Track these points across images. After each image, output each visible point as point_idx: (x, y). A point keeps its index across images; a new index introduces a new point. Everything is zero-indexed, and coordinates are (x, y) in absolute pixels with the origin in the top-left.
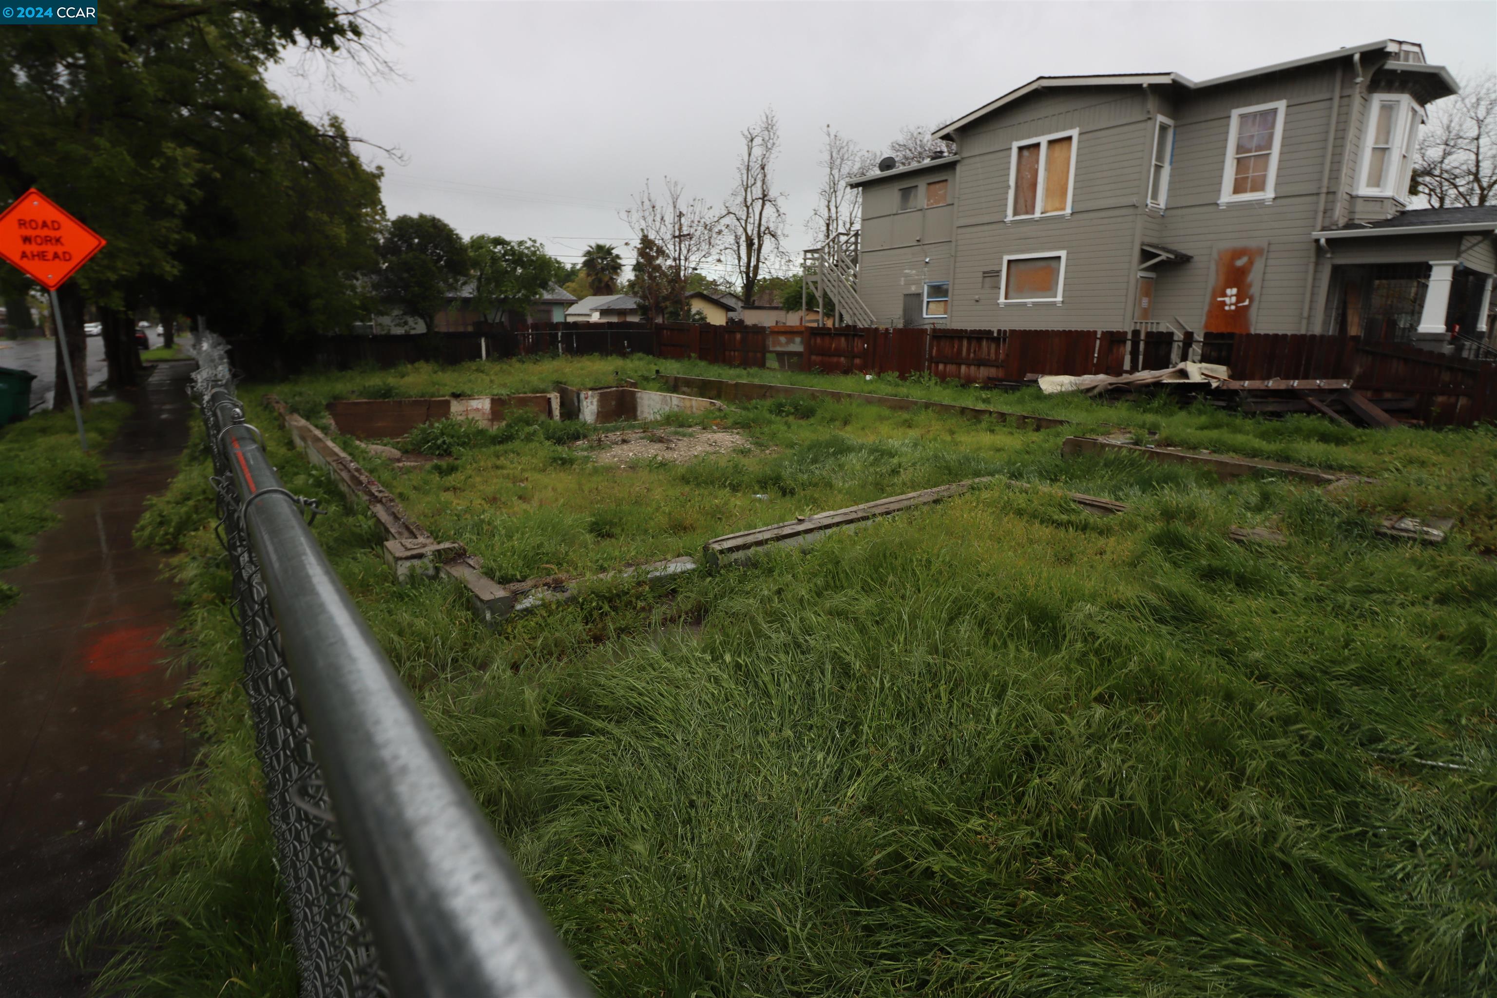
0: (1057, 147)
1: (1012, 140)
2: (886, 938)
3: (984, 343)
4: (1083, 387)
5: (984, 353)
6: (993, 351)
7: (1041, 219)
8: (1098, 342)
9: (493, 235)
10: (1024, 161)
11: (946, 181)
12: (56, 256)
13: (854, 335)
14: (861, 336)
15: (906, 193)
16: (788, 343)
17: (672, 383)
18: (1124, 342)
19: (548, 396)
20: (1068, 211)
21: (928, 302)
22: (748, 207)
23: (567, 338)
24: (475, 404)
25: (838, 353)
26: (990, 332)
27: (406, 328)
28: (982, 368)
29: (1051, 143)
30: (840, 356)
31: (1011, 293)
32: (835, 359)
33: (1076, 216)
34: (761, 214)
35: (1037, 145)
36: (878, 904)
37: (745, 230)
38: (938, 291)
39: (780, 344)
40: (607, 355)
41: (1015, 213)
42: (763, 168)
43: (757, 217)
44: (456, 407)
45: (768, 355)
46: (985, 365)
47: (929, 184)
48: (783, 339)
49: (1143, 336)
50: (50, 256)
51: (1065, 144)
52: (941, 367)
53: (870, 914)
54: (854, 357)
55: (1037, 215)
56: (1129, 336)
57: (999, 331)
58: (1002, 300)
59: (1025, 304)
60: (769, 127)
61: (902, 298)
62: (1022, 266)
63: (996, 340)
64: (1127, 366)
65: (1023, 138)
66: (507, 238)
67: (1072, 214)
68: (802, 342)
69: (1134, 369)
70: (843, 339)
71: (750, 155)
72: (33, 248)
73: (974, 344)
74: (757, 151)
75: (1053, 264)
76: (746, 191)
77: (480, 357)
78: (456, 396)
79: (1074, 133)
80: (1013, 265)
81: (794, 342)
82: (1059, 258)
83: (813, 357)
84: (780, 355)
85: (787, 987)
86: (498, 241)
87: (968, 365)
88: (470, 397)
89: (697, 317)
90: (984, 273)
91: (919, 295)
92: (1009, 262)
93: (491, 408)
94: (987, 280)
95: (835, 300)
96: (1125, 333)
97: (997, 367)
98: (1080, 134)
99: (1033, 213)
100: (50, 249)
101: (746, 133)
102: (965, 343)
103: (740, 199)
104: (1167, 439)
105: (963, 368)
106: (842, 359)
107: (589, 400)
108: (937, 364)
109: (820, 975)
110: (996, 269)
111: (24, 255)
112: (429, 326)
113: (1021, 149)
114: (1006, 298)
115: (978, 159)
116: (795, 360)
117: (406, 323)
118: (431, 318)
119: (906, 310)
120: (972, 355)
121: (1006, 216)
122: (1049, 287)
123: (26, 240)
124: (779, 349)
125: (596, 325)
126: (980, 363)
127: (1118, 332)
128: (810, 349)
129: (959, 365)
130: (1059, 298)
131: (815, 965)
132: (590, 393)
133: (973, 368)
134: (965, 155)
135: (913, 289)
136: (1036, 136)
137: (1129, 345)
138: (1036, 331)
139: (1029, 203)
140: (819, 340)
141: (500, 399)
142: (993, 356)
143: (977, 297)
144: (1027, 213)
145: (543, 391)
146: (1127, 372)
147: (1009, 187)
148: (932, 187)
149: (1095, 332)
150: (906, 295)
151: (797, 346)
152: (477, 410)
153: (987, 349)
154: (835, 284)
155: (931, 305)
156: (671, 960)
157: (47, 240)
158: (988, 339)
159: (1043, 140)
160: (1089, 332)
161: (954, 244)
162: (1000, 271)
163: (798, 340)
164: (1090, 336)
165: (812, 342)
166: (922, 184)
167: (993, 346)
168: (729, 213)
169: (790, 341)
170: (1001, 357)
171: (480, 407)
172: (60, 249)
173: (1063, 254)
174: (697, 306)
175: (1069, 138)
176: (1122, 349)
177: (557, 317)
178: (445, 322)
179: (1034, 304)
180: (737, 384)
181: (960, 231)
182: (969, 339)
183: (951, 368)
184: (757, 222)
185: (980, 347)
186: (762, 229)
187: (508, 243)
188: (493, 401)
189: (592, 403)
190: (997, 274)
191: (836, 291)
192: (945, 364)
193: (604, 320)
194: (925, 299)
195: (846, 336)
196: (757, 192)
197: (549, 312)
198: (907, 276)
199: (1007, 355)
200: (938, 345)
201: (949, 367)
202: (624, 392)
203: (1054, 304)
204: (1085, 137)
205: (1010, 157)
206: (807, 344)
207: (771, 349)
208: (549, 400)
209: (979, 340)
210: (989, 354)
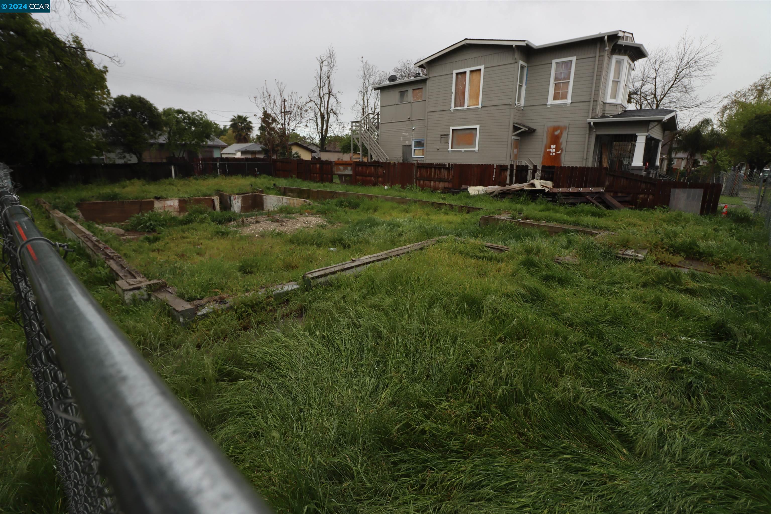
0: (474, 74)
1: (453, 70)
2: (403, 467)
3: (442, 170)
4: (488, 192)
5: (442, 176)
6: (446, 174)
7: (468, 110)
8: (495, 170)
9: (177, 108)
10: (459, 80)
11: (422, 88)
13: (378, 166)
14: (382, 166)
15: (402, 94)
16: (344, 170)
17: (282, 190)
18: (506, 170)
19: (213, 198)
20: (480, 106)
21: (415, 150)
22: (321, 98)
23: (222, 167)
24: (169, 203)
25: (370, 175)
26: (445, 165)
27: (125, 160)
28: (441, 183)
29: (471, 72)
30: (371, 177)
31: (454, 146)
32: (369, 178)
33: (484, 109)
34: (328, 102)
35: (465, 73)
36: (399, 450)
37: (320, 110)
38: (419, 144)
39: (340, 170)
40: (246, 176)
41: (455, 106)
42: (329, 78)
43: (326, 103)
44: (157, 205)
45: (334, 176)
46: (443, 181)
47: (413, 90)
48: (341, 168)
49: (515, 167)
51: (478, 72)
52: (422, 182)
53: (394, 456)
54: (378, 177)
55: (466, 107)
56: (509, 167)
57: (449, 164)
58: (450, 149)
59: (461, 151)
60: (331, 56)
61: (401, 147)
62: (459, 132)
63: (448, 169)
64: (508, 181)
65: (458, 69)
66: (185, 110)
67: (482, 107)
68: (351, 169)
69: (511, 183)
70: (373, 168)
71: (321, 70)
73: (437, 171)
74: (325, 69)
75: (473, 131)
76: (320, 90)
77: (171, 176)
78: (157, 198)
79: (482, 67)
80: (454, 132)
81: (347, 169)
82: (476, 129)
83: (358, 177)
84: (341, 176)
85: (354, 498)
86: (180, 112)
87: (435, 181)
88: (166, 199)
89: (295, 156)
90: (441, 135)
91: (410, 146)
92: (453, 130)
93: (179, 205)
94: (443, 139)
95: (368, 148)
96: (507, 166)
97: (448, 182)
98: (485, 68)
99: (464, 106)
101: (319, 59)
102: (433, 170)
103: (317, 93)
104: (526, 216)
105: (432, 183)
106: (373, 178)
107: (236, 200)
108: (420, 180)
109: (371, 489)
110: (447, 133)
112: (139, 159)
113: (457, 74)
114: (452, 148)
115: (437, 78)
116: (348, 178)
117: (125, 157)
118: (141, 154)
119: (404, 153)
120: (436, 176)
121: (451, 107)
122: (471, 143)
124: (339, 173)
125: (238, 159)
126: (440, 180)
127: (504, 165)
128: (356, 173)
129: (430, 181)
130: (477, 149)
131: (368, 485)
132: (237, 196)
133: (437, 182)
134: (430, 76)
135: (407, 143)
136: (464, 68)
137: (509, 171)
138: (466, 164)
139: (462, 101)
140: (360, 168)
141: (184, 200)
142: (446, 177)
143: (438, 147)
144: (461, 106)
145: (210, 195)
146: (508, 184)
147: (452, 93)
148: (415, 91)
149: (493, 165)
150: (403, 146)
151: (349, 171)
152: (171, 206)
153: (443, 173)
154: (368, 139)
155: (416, 151)
156: (292, 493)
158: (444, 168)
159: (468, 70)
160: (491, 165)
161: (426, 120)
162: (448, 135)
163: (349, 168)
164: (491, 167)
165: (357, 169)
166: (410, 90)
167: (446, 172)
168: (311, 101)
169: (345, 169)
170: (450, 177)
171: (172, 204)
173: (478, 127)
174: (295, 150)
175: (480, 70)
176: (505, 173)
177: (216, 154)
178: (149, 157)
179: (465, 151)
180: (318, 191)
181: (430, 114)
182: (435, 168)
184: (326, 106)
185: (440, 172)
186: (329, 110)
187: (186, 113)
188: (180, 201)
189: (238, 202)
191: (368, 143)
192: (424, 180)
193: (244, 157)
194: (413, 148)
195: (374, 166)
196: (326, 90)
197: (212, 152)
198: (404, 136)
199: (453, 176)
200: (420, 171)
201: (425, 182)
202: (256, 195)
203: (474, 151)
204: (487, 69)
205: (452, 78)
206: (354, 170)
207: (336, 173)
208: (213, 201)
209: (440, 169)
210: (444, 176)
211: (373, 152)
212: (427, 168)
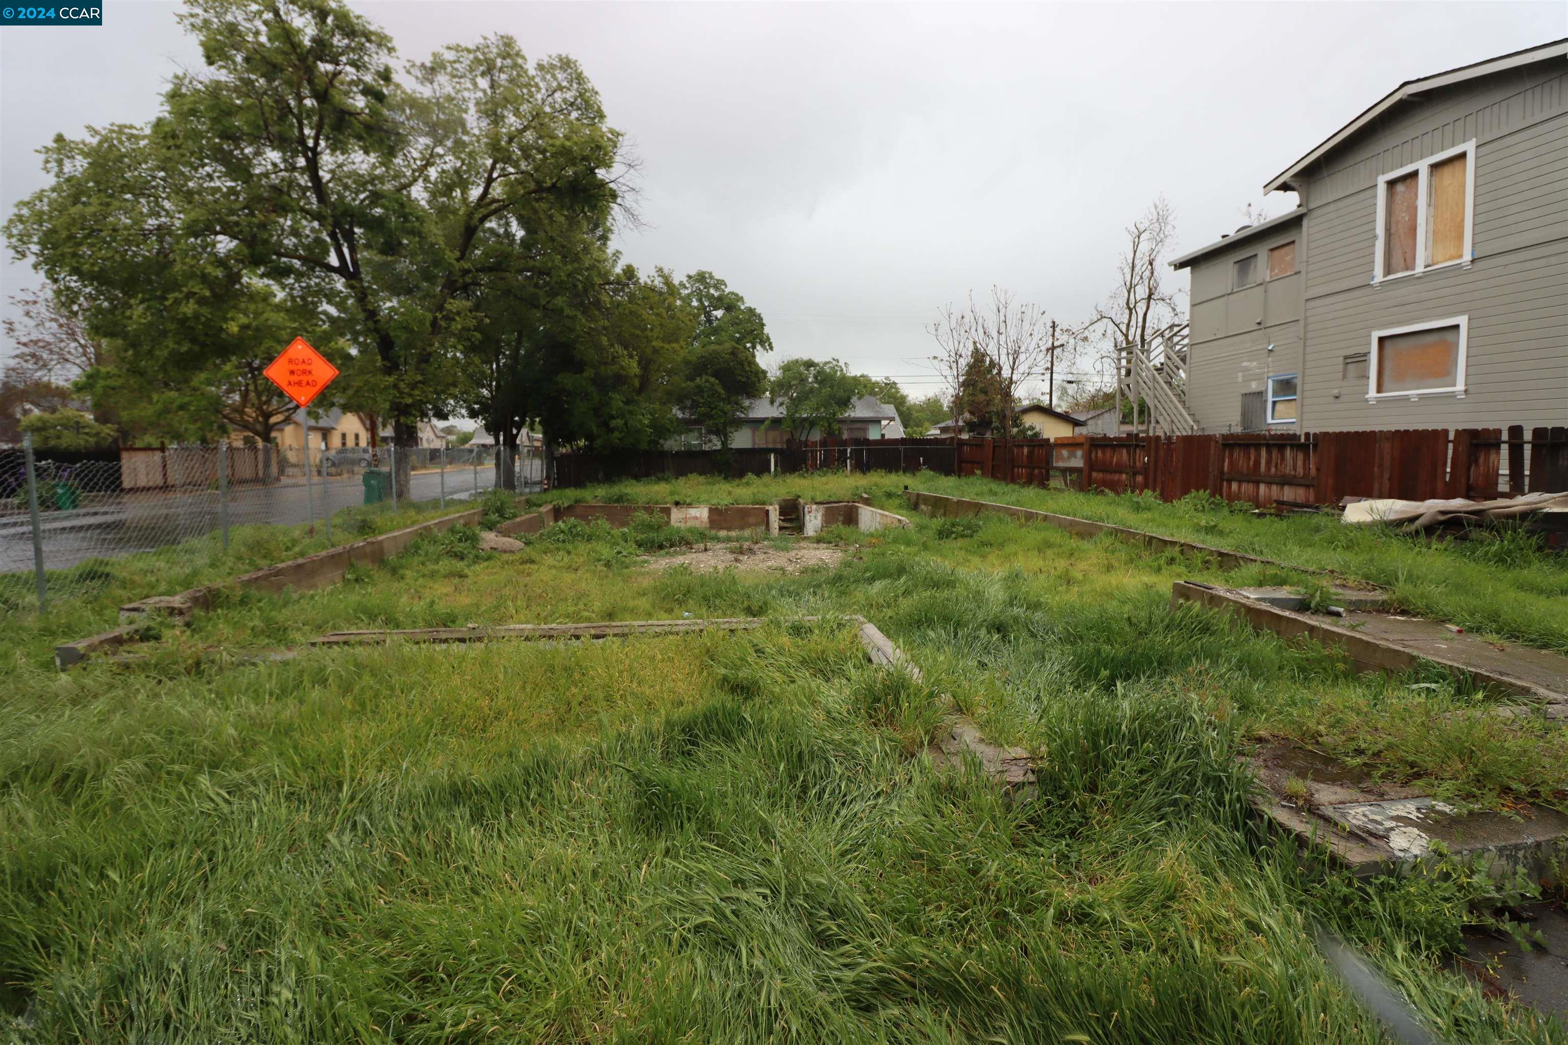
0: (1447, 172)
1: (1377, 175)
3: (1288, 452)
4: (1392, 517)
5: (1288, 470)
6: (1300, 463)
7: (1425, 275)
8: (1451, 446)
9: (805, 357)
10: (1398, 199)
11: (1293, 242)
12: (308, 383)
13: (1137, 446)
14: (1143, 447)
15: (1244, 265)
16: (1069, 458)
17: (913, 499)
18: (1497, 446)
19: (767, 507)
20: (1467, 257)
21: (1274, 403)
22: (1130, 310)
23: (857, 454)
24: (693, 512)
25: (1119, 469)
26: (1295, 437)
27: (710, 445)
28: (1286, 488)
29: (1435, 167)
30: (1121, 472)
31: (1385, 385)
32: (1116, 477)
33: (1480, 265)
34: (1145, 314)
35: (1414, 175)
37: (1126, 336)
38: (1286, 387)
39: (1063, 459)
41: (1388, 270)
42: (1151, 264)
44: (676, 515)
45: (1052, 473)
46: (1290, 484)
47: (1272, 250)
48: (1065, 453)
49: (1528, 436)
50: (304, 383)
51: (1457, 165)
52: (1234, 486)
54: (1135, 474)
55: (1419, 269)
56: (1505, 436)
57: (1307, 435)
58: (1372, 393)
59: (1406, 399)
60: (1161, 219)
61: (1239, 399)
62: (1402, 344)
63: (1304, 448)
64: (1503, 486)
65: (1392, 169)
66: (816, 361)
67: (1473, 261)
68: (1083, 456)
69: (1517, 489)
70: (1124, 451)
71: (1135, 252)
72: (295, 378)
73: (1275, 453)
74: (1144, 247)
75: (1449, 336)
76: (1129, 292)
77: (769, 471)
78: (677, 504)
79: (1469, 147)
80: (1389, 346)
81: (1075, 456)
82: (1457, 327)
83: (1094, 474)
84: (1065, 471)
86: (809, 364)
87: (1269, 484)
88: (690, 505)
90: (1346, 358)
91: (1261, 394)
92: (1382, 340)
93: (709, 517)
94: (1349, 367)
95: (1150, 402)
96: (1499, 432)
97: (1307, 486)
98: (1478, 147)
99: (1414, 269)
100: (305, 378)
101: (1133, 229)
102: (1264, 452)
103: (1123, 302)
105: (1262, 487)
106: (1124, 476)
107: (812, 514)
108: (1229, 482)
110: (1362, 350)
111: (290, 383)
112: (724, 443)
113: (1391, 184)
114: (1379, 390)
115: (1332, 207)
116: (1074, 476)
117: (710, 441)
118: (726, 436)
119: (1244, 414)
120: (1273, 470)
121: (1373, 278)
122: (1445, 372)
123: (292, 372)
124: (1061, 464)
126: (1285, 481)
127: (1486, 431)
128: (1091, 464)
129: (1257, 483)
130: (1460, 387)
132: (814, 507)
133: (1274, 487)
134: (1312, 206)
135: (1254, 386)
136: (1411, 162)
137: (1505, 449)
138: (1356, 433)
139: (1409, 254)
140: (1100, 454)
141: (718, 509)
142: (1300, 471)
143: (1336, 392)
144: (1407, 269)
145: (764, 503)
146: (1504, 495)
147: (1375, 237)
148: (1277, 253)
149: (1446, 432)
150: (1245, 395)
151: (1077, 461)
152: (696, 518)
153: (1292, 462)
154: (1150, 384)
155: (1278, 406)
157: (304, 372)
158: (1292, 446)
159: (1422, 166)
160: (1435, 432)
161: (1302, 323)
162: (1367, 354)
163: (1079, 453)
164: (1437, 437)
165: (1093, 456)
166: (1262, 251)
167: (1300, 456)
168: (1102, 317)
169: (1072, 455)
170: (1313, 472)
171: (698, 515)
172: (310, 378)
173: (1462, 321)
174: (1030, 420)
175: (1463, 156)
176: (1493, 457)
177: (873, 434)
178: (741, 440)
179: (1422, 397)
181: (1311, 304)
182: (1268, 446)
183: (1247, 488)
184: (1140, 324)
185: (1283, 459)
186: (1148, 331)
187: (817, 365)
188: (711, 510)
189: (815, 517)
190: (1363, 358)
191: (1151, 394)
192: (1240, 482)
194: (1270, 399)
195: (1128, 447)
196: (1141, 292)
197: (865, 430)
198: (1247, 369)
199: (1318, 470)
200: (1231, 456)
201: (1244, 486)
202: (852, 507)
203: (1452, 395)
204: (1485, 150)
205: (1375, 196)
206: (1088, 459)
207: (1055, 465)
208: (767, 512)
209: (1281, 448)
210: (1295, 469)
211: (1161, 414)
212: (1247, 446)
